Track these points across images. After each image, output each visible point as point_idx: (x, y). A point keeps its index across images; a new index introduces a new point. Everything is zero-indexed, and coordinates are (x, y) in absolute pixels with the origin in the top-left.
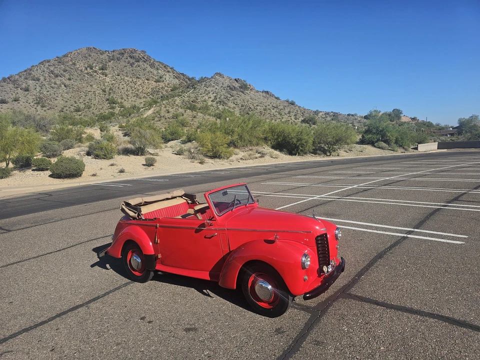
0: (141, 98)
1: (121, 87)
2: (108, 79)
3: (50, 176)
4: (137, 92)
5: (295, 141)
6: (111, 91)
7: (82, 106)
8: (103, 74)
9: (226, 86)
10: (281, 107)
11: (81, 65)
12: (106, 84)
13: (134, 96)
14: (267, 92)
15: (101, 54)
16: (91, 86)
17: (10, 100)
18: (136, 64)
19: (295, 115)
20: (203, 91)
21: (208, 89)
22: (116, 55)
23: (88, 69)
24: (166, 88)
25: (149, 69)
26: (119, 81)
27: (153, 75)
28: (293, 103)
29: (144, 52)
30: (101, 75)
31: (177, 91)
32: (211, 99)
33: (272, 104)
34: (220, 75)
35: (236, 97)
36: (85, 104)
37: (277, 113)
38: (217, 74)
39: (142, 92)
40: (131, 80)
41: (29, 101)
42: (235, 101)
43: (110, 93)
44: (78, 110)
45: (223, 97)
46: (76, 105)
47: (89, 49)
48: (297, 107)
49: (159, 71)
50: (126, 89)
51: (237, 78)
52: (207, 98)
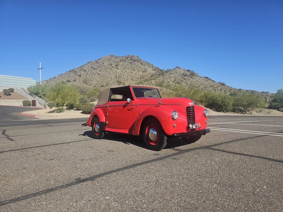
0: (134, 81)
1: (125, 74)
2: (119, 71)
3: (81, 113)
4: (132, 78)
5: (220, 103)
6: (119, 77)
7: (105, 84)
8: (116, 68)
9: (182, 74)
10: (216, 86)
11: (106, 64)
12: (117, 73)
13: (131, 80)
14: (207, 78)
15: (117, 58)
16: (110, 74)
17: (72, 81)
18: (134, 63)
19: (225, 91)
20: (168, 77)
21: (171, 76)
22: (124, 58)
23: (110, 66)
24: (148, 75)
25: (140, 65)
26: (124, 72)
27: (142, 68)
28: (223, 84)
29: (138, 57)
30: (115, 69)
31: (153, 77)
32: (172, 81)
33: (210, 84)
34: (178, 68)
35: (187, 80)
36: (106, 83)
37: (212, 90)
38: (177, 67)
39: (135, 77)
40: (130, 71)
41: (80, 81)
42: (187, 82)
43: (119, 78)
44: (102, 86)
45: (179, 80)
46: (102, 84)
47: (111, 56)
48: (226, 87)
49: (145, 67)
50: (127, 76)
51: (188, 70)
52: (170, 80)
